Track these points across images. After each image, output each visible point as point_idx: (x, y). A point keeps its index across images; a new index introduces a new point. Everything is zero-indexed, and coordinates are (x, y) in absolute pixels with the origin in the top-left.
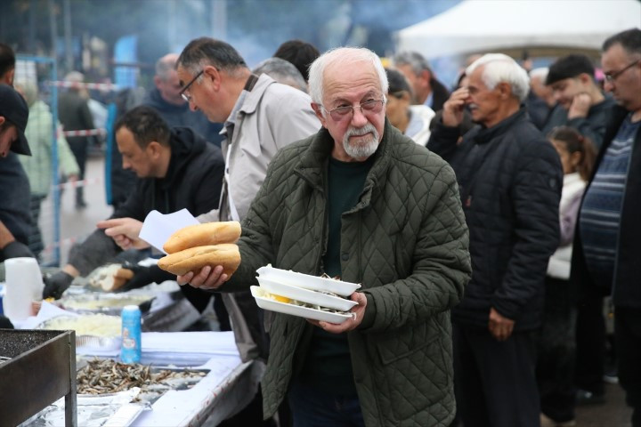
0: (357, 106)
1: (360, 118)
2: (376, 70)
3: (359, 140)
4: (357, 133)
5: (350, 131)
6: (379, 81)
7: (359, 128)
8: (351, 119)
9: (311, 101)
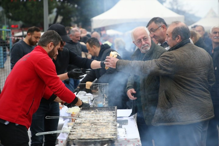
0: (142, 40)
1: (143, 43)
2: (145, 31)
3: (145, 48)
4: (144, 46)
5: (142, 46)
6: (147, 33)
7: (144, 45)
8: (142, 43)
9: (133, 41)
